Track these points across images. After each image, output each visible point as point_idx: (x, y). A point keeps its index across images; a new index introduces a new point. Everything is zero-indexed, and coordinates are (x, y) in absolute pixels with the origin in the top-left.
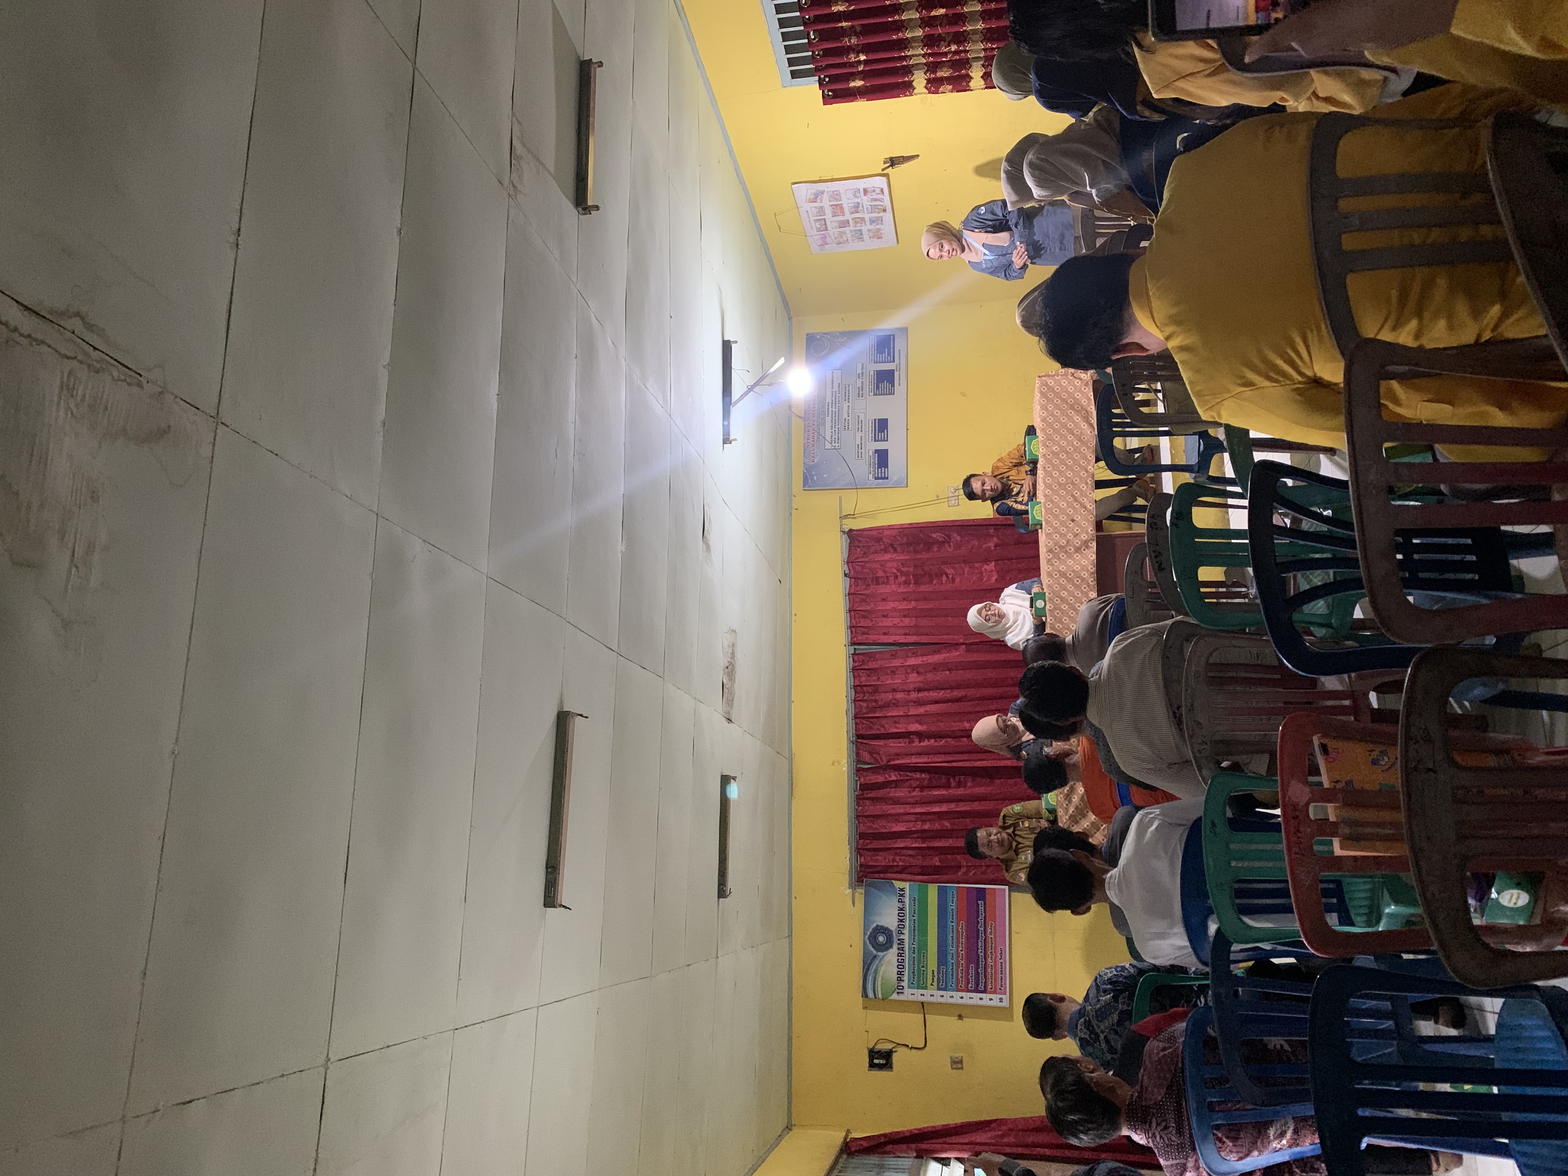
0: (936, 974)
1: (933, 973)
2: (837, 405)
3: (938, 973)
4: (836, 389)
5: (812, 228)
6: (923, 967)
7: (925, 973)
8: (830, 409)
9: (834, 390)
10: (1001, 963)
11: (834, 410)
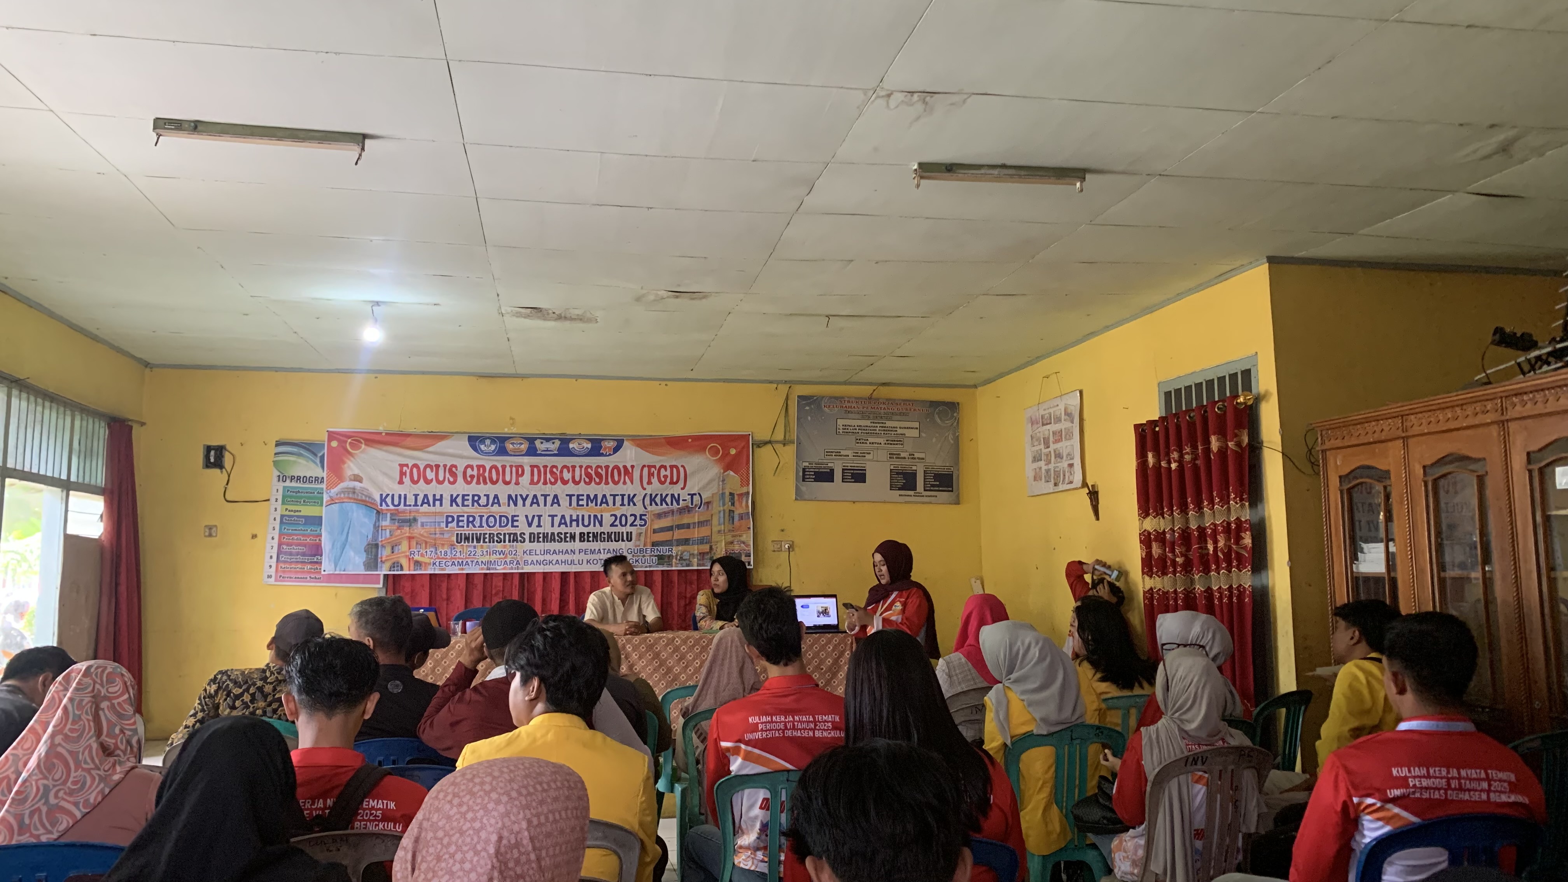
0: (297, 514)
1: (297, 511)
2: (883, 432)
3: (298, 517)
4: (900, 431)
5: (1045, 410)
6: (304, 501)
7: (297, 503)
8: (878, 425)
9: (898, 429)
10: (306, 578)
11: (877, 429)
